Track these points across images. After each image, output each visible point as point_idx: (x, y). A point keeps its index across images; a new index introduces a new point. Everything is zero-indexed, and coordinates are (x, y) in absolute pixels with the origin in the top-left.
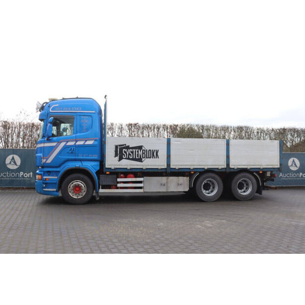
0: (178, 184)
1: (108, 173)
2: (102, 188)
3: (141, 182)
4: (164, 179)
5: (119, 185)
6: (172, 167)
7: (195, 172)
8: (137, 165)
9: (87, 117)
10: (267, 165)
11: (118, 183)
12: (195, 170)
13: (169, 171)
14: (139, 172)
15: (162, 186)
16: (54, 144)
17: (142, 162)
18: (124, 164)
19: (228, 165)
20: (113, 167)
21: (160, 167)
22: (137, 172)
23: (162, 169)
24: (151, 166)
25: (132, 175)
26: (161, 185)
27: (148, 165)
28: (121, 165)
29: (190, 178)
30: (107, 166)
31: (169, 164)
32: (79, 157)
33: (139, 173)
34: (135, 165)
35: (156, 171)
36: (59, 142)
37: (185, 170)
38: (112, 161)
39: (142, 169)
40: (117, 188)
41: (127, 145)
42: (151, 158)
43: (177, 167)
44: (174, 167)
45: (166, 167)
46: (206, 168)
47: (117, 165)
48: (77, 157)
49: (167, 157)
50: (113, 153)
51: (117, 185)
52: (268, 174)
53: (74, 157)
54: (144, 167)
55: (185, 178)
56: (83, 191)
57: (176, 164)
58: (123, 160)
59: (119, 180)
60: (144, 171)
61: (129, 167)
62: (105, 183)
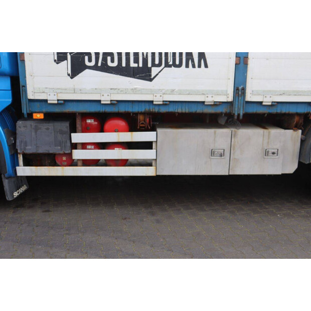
0: (266, 153)
1: (38, 116)
3: (147, 145)
4: (219, 137)
5: (78, 154)
6: (249, 97)
8: (134, 91)
11: (75, 146)
13: (239, 111)
14: (144, 114)
15: (215, 159)
17: (151, 80)
18: (89, 88)
20: (52, 98)
21: (209, 99)
22: (137, 114)
23: (216, 104)
24: (180, 93)
25: (122, 123)
26: (212, 153)
28: (81, 91)
29: (302, 134)
31: (240, 90)
33: (141, 118)
34: (125, 91)
35: (199, 110)
37: (293, 110)
38: (47, 77)
39: (151, 102)
40: (73, 163)
42: (180, 65)
43: (267, 101)
44: (257, 98)
45: (230, 99)
47: (65, 91)
51: (71, 154)
54: (158, 99)
55: (289, 132)
58: (87, 71)
59: (77, 138)
60: (156, 110)
61: (106, 99)
62: (30, 149)
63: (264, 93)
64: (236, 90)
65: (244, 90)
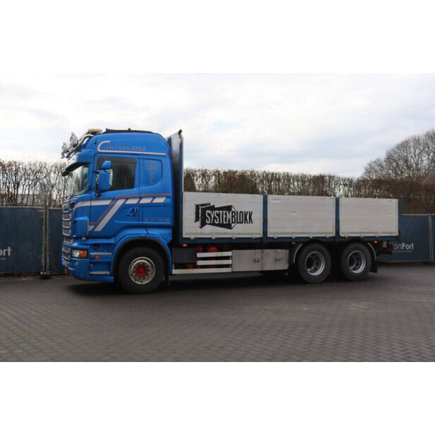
0: (276, 260)
1: (185, 245)
2: (176, 268)
3: (227, 258)
4: (256, 253)
5: (200, 263)
6: (269, 235)
7: (297, 243)
8: (225, 233)
9: (153, 161)
10: (383, 233)
11: (198, 259)
12: (297, 240)
13: (265, 241)
14: (226, 243)
15: (256, 264)
16: (107, 203)
18: (207, 232)
19: (337, 232)
20: (192, 237)
21: (254, 236)
23: (256, 239)
24: (243, 234)
25: (214, 248)
26: (255, 261)
27: (239, 234)
28: (205, 234)
29: (289, 251)
30: (184, 236)
32: (144, 223)
33: (225, 245)
34: (221, 234)
35: (249, 241)
36: (115, 200)
37: (285, 240)
38: (191, 228)
39: (231, 238)
40: (196, 267)
41: (212, 204)
43: (276, 236)
44: (272, 236)
45: (262, 236)
46: (311, 236)
47: (198, 234)
48: (140, 222)
49: (263, 222)
50: (193, 217)
51: (196, 263)
52: (385, 245)
53: (137, 223)
54: (234, 237)
55: (284, 250)
56: (149, 273)
57: (274, 232)
58: (207, 226)
59: (200, 255)
60: (233, 242)
61: (214, 237)
62: (179, 261)
63: (274, 234)
64: (264, 232)
65: (267, 232)
